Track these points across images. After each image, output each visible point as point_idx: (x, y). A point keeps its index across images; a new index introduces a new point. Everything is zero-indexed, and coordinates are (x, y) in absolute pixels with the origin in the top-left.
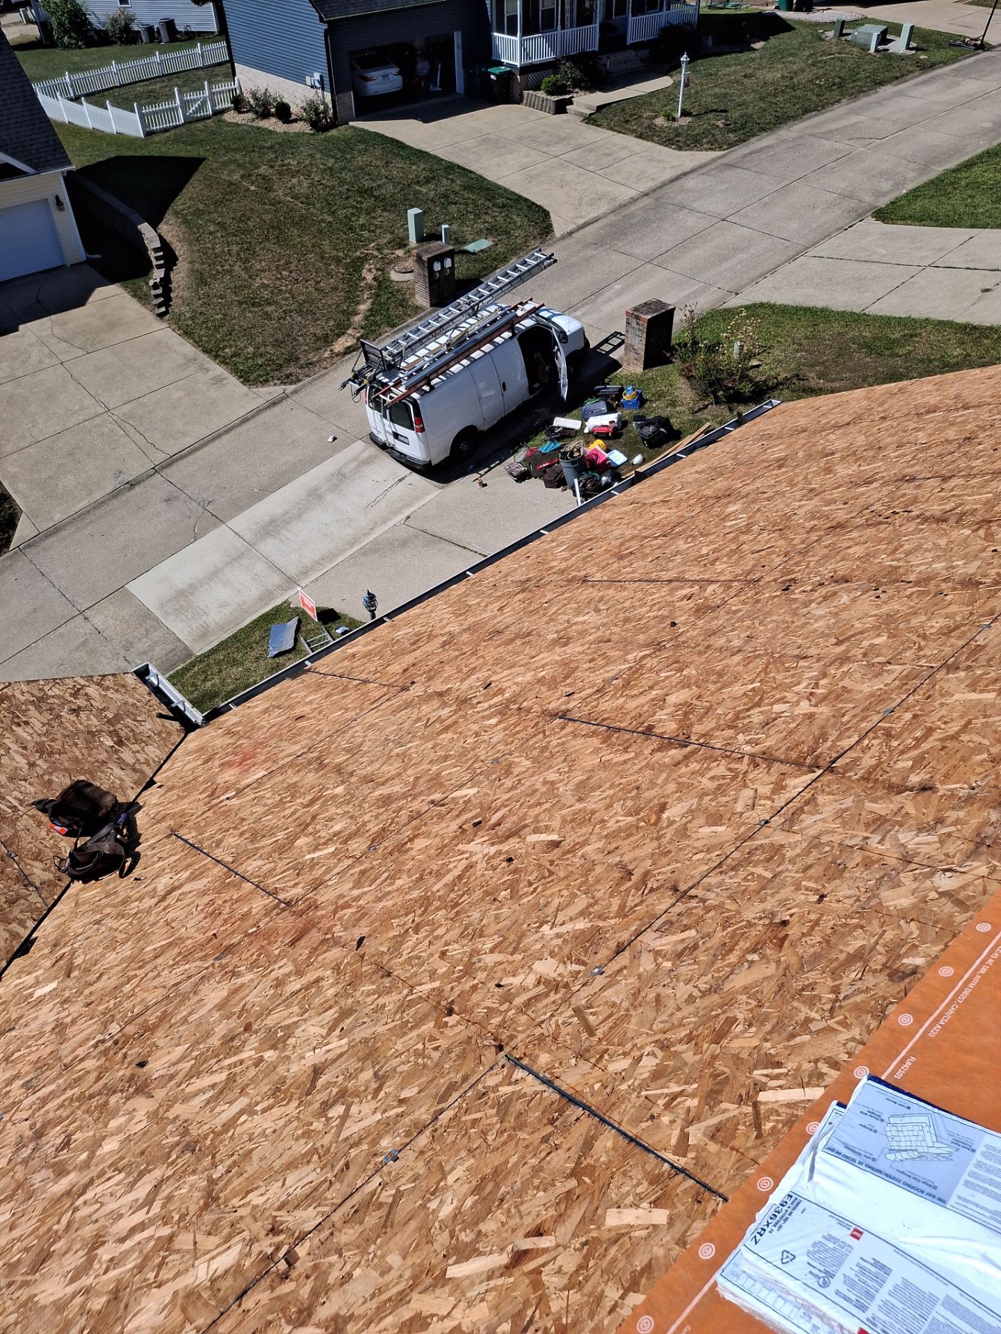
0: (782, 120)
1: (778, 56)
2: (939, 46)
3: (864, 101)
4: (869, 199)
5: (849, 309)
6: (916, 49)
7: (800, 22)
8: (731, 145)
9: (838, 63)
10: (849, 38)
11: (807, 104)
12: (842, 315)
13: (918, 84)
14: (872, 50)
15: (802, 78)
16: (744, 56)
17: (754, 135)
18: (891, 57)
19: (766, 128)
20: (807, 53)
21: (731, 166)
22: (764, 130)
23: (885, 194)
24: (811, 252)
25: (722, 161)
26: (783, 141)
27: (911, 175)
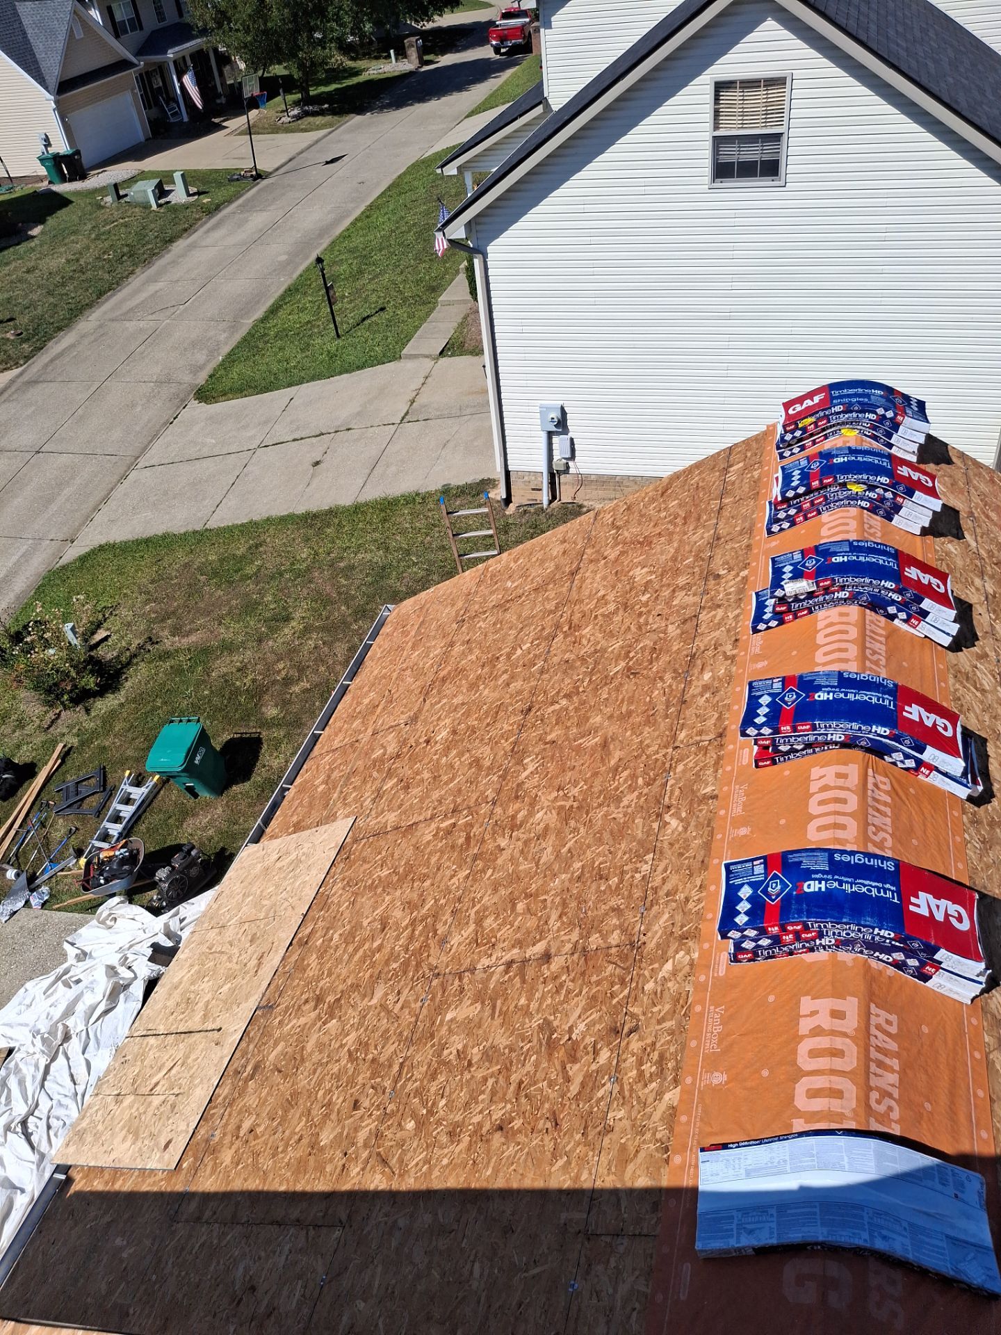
0: (77, 311)
1: (58, 238)
2: (220, 185)
3: (159, 263)
4: (187, 378)
5: (190, 529)
6: (199, 193)
7: (77, 193)
8: (27, 358)
9: (123, 230)
10: (127, 199)
11: (99, 285)
12: (184, 538)
13: (208, 231)
14: (154, 207)
15: (88, 258)
16: (22, 248)
17: (50, 339)
18: (176, 209)
19: (63, 326)
20: (89, 226)
21: (33, 382)
22: (60, 329)
23: (201, 368)
24: (142, 462)
25: (21, 380)
26: (83, 336)
27: (223, 337)
